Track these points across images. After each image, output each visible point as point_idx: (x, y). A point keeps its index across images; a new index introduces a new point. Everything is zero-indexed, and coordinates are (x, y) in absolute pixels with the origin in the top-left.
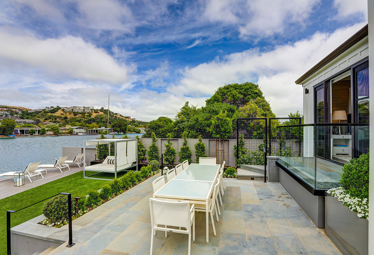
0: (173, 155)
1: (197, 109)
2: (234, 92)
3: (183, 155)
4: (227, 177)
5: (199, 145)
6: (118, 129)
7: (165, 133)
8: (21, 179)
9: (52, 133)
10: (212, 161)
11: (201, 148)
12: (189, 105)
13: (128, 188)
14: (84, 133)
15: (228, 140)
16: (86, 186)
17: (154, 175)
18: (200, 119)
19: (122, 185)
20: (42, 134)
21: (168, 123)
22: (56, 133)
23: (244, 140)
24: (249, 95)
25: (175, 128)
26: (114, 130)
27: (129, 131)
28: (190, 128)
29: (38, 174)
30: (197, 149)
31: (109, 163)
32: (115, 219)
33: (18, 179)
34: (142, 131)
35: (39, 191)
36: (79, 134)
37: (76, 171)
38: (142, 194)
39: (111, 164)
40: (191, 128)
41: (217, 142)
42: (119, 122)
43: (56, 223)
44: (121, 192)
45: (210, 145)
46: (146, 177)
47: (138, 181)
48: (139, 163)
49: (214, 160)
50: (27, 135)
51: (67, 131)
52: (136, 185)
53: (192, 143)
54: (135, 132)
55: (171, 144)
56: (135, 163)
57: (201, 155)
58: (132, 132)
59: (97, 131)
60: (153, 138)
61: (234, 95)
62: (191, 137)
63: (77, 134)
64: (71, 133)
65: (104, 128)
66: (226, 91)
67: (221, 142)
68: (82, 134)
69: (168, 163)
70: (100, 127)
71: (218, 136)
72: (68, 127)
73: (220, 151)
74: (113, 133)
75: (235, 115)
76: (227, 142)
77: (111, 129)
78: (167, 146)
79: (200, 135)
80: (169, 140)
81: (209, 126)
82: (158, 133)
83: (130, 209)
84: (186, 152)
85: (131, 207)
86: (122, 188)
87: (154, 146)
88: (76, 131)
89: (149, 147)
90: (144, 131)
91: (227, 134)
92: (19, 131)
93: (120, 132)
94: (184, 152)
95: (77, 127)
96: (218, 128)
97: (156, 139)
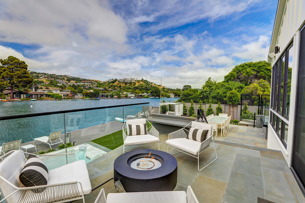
1: (217, 82)
2: (249, 70)
3: (209, 113)
4: (233, 124)
5: (219, 108)
6: (155, 95)
9: (116, 97)
10: (225, 116)
12: (211, 80)
14: (134, 97)
18: (221, 93)
20: (112, 97)
21: (195, 92)
22: (119, 97)
23: (247, 106)
24: (262, 71)
25: (200, 95)
26: (152, 95)
27: (162, 96)
28: (213, 97)
30: (217, 110)
34: (171, 96)
36: (131, 98)
40: (214, 98)
41: (230, 106)
42: (156, 90)
45: (225, 108)
49: (227, 115)
50: (105, 97)
51: (124, 96)
53: (214, 107)
54: (167, 97)
55: (202, 107)
58: (164, 96)
59: (142, 95)
61: (247, 72)
62: (214, 103)
63: (130, 98)
64: (127, 97)
65: (145, 94)
66: (241, 69)
67: (232, 106)
68: (133, 98)
70: (143, 93)
71: (231, 103)
72: (125, 93)
73: (232, 112)
74: (152, 97)
75: (243, 90)
76: (236, 107)
77: (150, 95)
78: (199, 108)
79: (220, 102)
80: (201, 104)
81: (225, 97)
82: (189, 99)
87: (192, 107)
88: (129, 95)
89: (189, 108)
90: (173, 96)
91: (236, 102)
92: (101, 95)
93: (156, 97)
94: (209, 111)
95: (130, 93)
96: (231, 98)
97: (193, 103)
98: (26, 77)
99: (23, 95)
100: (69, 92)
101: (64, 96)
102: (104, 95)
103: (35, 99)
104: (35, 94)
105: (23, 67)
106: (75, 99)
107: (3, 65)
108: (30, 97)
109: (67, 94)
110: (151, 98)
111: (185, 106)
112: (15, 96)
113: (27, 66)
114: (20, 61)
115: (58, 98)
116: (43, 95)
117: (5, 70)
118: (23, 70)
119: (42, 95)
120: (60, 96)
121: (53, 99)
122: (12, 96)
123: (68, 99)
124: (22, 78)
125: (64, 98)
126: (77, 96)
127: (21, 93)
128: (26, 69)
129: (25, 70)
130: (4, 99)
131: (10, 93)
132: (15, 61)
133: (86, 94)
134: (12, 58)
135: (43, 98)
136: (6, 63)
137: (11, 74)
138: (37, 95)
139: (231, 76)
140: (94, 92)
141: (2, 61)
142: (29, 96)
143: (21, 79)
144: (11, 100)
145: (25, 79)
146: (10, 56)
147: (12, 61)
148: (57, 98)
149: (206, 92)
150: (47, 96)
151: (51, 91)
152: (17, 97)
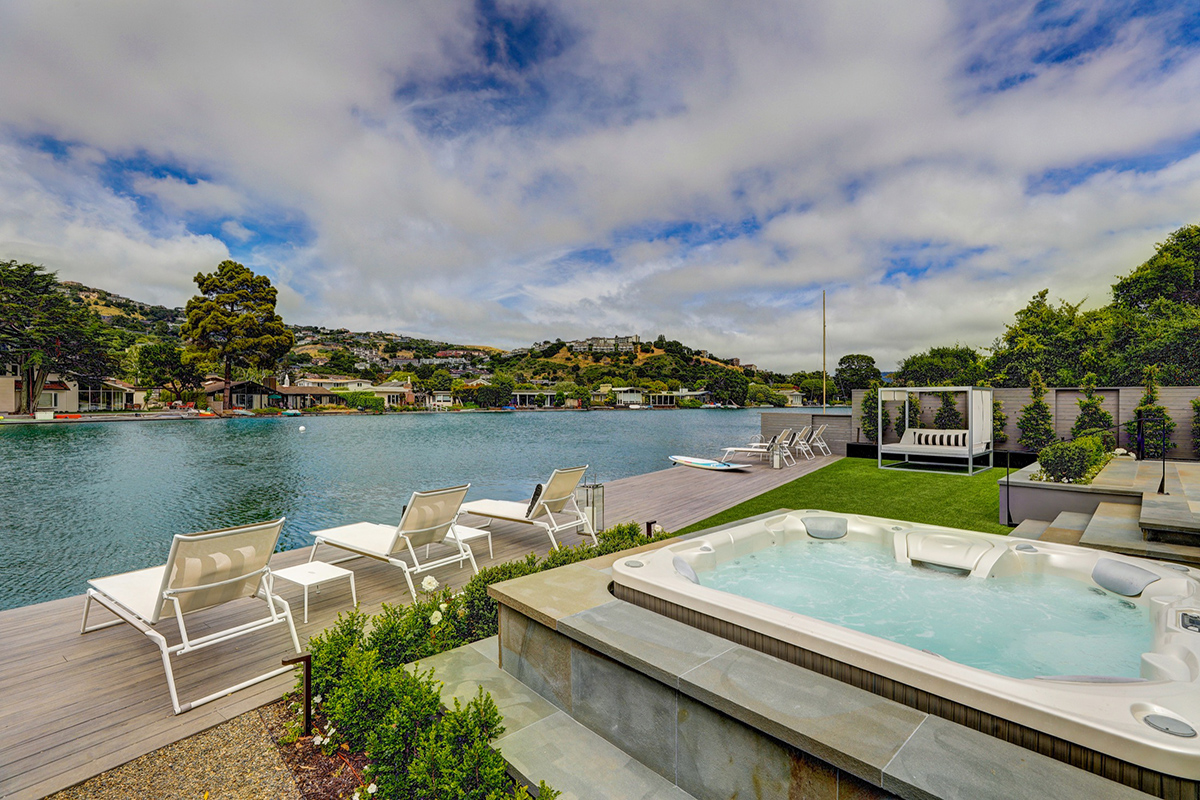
6: (726, 394)
9: (576, 403)
14: (642, 404)
20: (558, 406)
21: (965, 360)
22: (585, 405)
26: (711, 396)
27: (754, 399)
34: (790, 399)
36: (631, 406)
42: (727, 374)
48: (994, 445)
50: (532, 406)
51: (604, 399)
54: (771, 403)
55: (1099, 401)
56: (989, 445)
58: (761, 402)
59: (672, 398)
60: (1038, 386)
63: (626, 407)
64: (612, 404)
65: (684, 391)
68: (637, 407)
70: (671, 389)
72: (605, 389)
74: (713, 406)
77: (703, 395)
78: (1084, 407)
80: (1091, 392)
87: (1038, 406)
88: (624, 398)
89: (1023, 409)
90: (798, 403)
92: (518, 397)
93: (730, 403)
95: (624, 389)
97: (1045, 388)
98: (272, 332)
99: (259, 396)
100: (406, 387)
101: (389, 401)
103: (297, 412)
104: (297, 395)
105: (263, 298)
106: (427, 409)
107: (205, 292)
108: (281, 404)
109: (400, 393)
110: (710, 408)
111: (996, 404)
112: (234, 402)
113: (276, 292)
114: (255, 276)
115: (370, 407)
116: (321, 396)
117: (208, 312)
118: (263, 307)
119: (319, 397)
120: (376, 400)
121: (355, 410)
122: (227, 399)
123: (405, 412)
124: (262, 335)
125: (391, 407)
126: (434, 400)
127: (252, 388)
128: (274, 302)
129: (270, 305)
130: (206, 409)
131: (222, 391)
132: (242, 277)
133: (465, 391)
134: (230, 267)
135: (321, 408)
136: (216, 286)
137: (228, 321)
138: (303, 396)
139: (1160, 278)
140: (495, 385)
141: (205, 280)
142: (278, 401)
143: (257, 340)
144: (224, 415)
145: (267, 339)
146: (224, 263)
147: (231, 278)
148: (367, 407)
150: (336, 399)
151: (343, 384)
152: (243, 402)
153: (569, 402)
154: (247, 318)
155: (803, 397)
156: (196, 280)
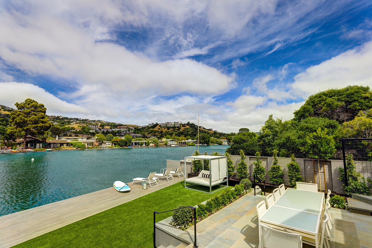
0: (262, 173)
3: (273, 174)
5: (292, 165)
6: (203, 141)
7: (250, 147)
8: (146, 184)
9: (153, 145)
10: (312, 188)
11: (295, 168)
12: (273, 118)
13: (226, 204)
14: (175, 145)
15: (331, 161)
16: (188, 196)
17: (246, 194)
18: (293, 138)
19: (221, 202)
20: (147, 146)
21: (252, 137)
22: (157, 146)
23: (353, 162)
24: (355, 101)
25: (259, 142)
27: (212, 142)
28: (279, 145)
29: (154, 181)
30: (290, 170)
31: (204, 177)
32: (222, 233)
33: (144, 184)
35: (157, 195)
36: (172, 146)
37: (177, 181)
38: (240, 213)
39: (205, 177)
40: (281, 146)
41: (314, 162)
42: (203, 135)
43: (181, 226)
44: (221, 207)
45: (306, 165)
46: (239, 195)
47: (234, 198)
48: (229, 178)
49: (315, 186)
50: (139, 146)
51: (163, 143)
52: (232, 202)
53: (284, 163)
54: (218, 144)
55: (261, 163)
56: (226, 178)
57: (296, 176)
58: (215, 143)
59: (185, 143)
60: (242, 156)
62: (283, 156)
63: (170, 146)
64: (166, 145)
65: (190, 140)
67: (319, 162)
68: (174, 146)
69: (258, 181)
70: (187, 139)
71: (316, 157)
72: (164, 140)
73: (320, 173)
74: (199, 145)
75: (336, 132)
76: (329, 163)
77: (196, 141)
78: (256, 165)
79: (293, 155)
80: (258, 158)
81: (303, 145)
83: (233, 226)
84: (277, 172)
85: (233, 224)
86: (221, 204)
87: (242, 164)
88: (170, 143)
90: (226, 143)
91: (328, 155)
92: (134, 143)
93: (204, 144)
94: (275, 172)
95: (170, 140)
96: (315, 147)
97: (245, 156)
98: (43, 122)
99: (39, 144)
100: (95, 140)
101: (88, 145)
102: (139, 143)
104: (54, 143)
105: (41, 111)
107: (19, 109)
108: (48, 147)
109: (92, 142)
111: (230, 162)
112: (29, 146)
113: (46, 109)
114: (39, 104)
115: (80, 147)
116: (64, 143)
117: (18, 116)
118: (40, 114)
120: (82, 145)
121: (75, 148)
122: (25, 146)
123: (93, 149)
124: (39, 123)
125: (88, 147)
126: (105, 144)
127: (36, 141)
128: (45, 112)
129: (43, 113)
130: (15, 149)
131: (23, 143)
132: (33, 104)
133: (116, 141)
134: (29, 100)
136: (22, 107)
137: (26, 119)
139: (304, 112)
140: (126, 140)
141: (18, 105)
142: (46, 146)
143: (36, 125)
144: (22, 151)
146: (27, 99)
147: (29, 104)
149: (267, 136)
150: (69, 145)
151: (77, 138)
152: (32, 146)
153: (151, 145)
154: (33, 118)
155: (228, 141)
156: (15, 105)
